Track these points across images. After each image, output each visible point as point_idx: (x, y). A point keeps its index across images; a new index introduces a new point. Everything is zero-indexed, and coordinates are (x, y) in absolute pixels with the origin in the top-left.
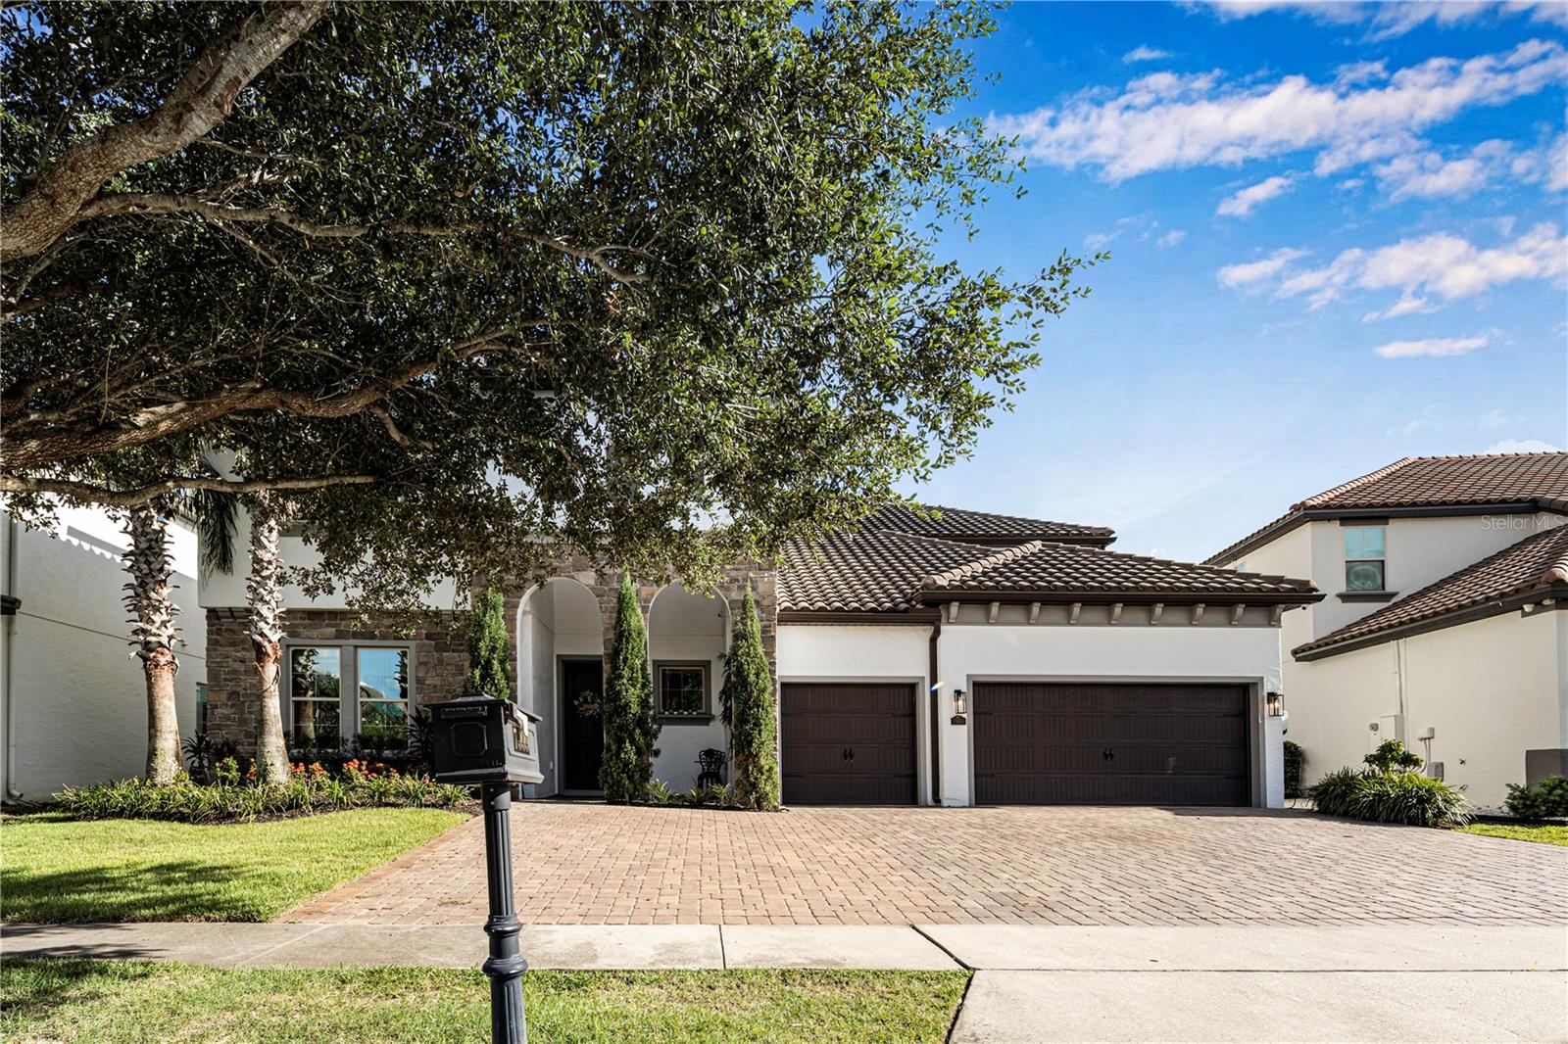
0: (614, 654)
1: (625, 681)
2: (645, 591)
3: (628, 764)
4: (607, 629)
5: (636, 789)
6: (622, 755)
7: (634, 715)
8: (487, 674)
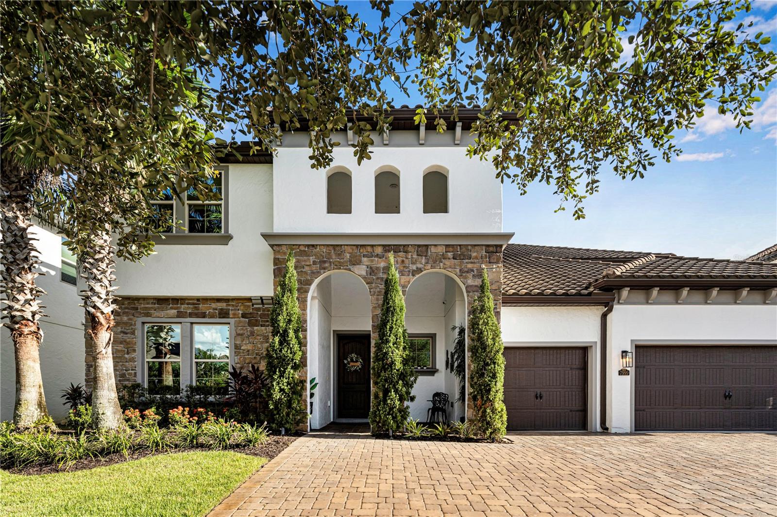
0: (383, 326)
1: (391, 345)
2: (404, 279)
3: (393, 408)
4: (375, 308)
5: (398, 427)
6: (389, 401)
7: (397, 370)
8: (284, 340)
